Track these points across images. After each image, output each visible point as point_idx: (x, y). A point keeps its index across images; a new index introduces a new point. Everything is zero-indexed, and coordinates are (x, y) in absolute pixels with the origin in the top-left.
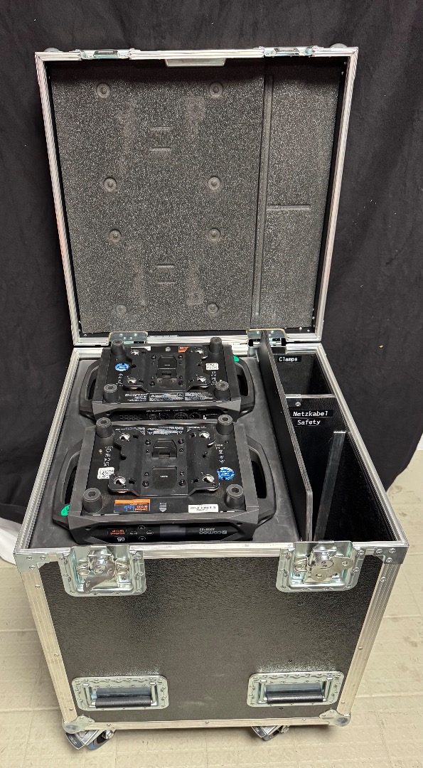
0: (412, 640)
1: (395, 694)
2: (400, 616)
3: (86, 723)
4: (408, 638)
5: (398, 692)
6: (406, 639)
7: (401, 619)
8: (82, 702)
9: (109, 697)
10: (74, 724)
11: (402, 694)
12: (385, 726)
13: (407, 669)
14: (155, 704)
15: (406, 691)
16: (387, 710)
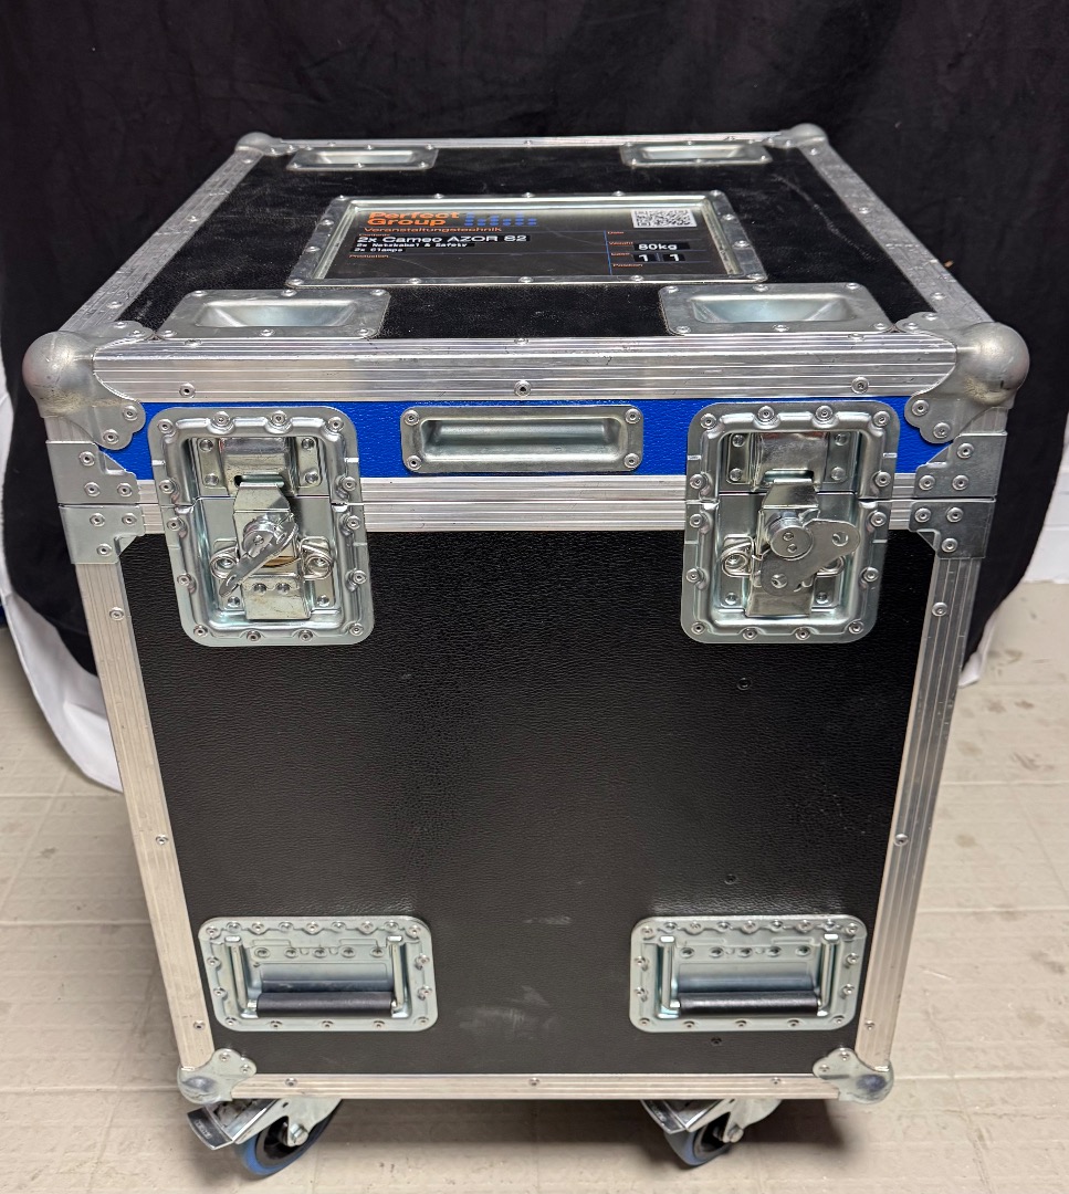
0: (1053, 958)
1: (1012, 1074)
2: (1021, 908)
3: (235, 1076)
4: (1041, 954)
5: (1018, 1069)
6: (1038, 957)
7: (1025, 914)
8: (225, 998)
9: (291, 991)
10: (208, 1075)
11: (1029, 1074)
12: (988, 1143)
13: (1040, 1019)
14: (403, 1014)
15: (1039, 1068)
16: (992, 1108)
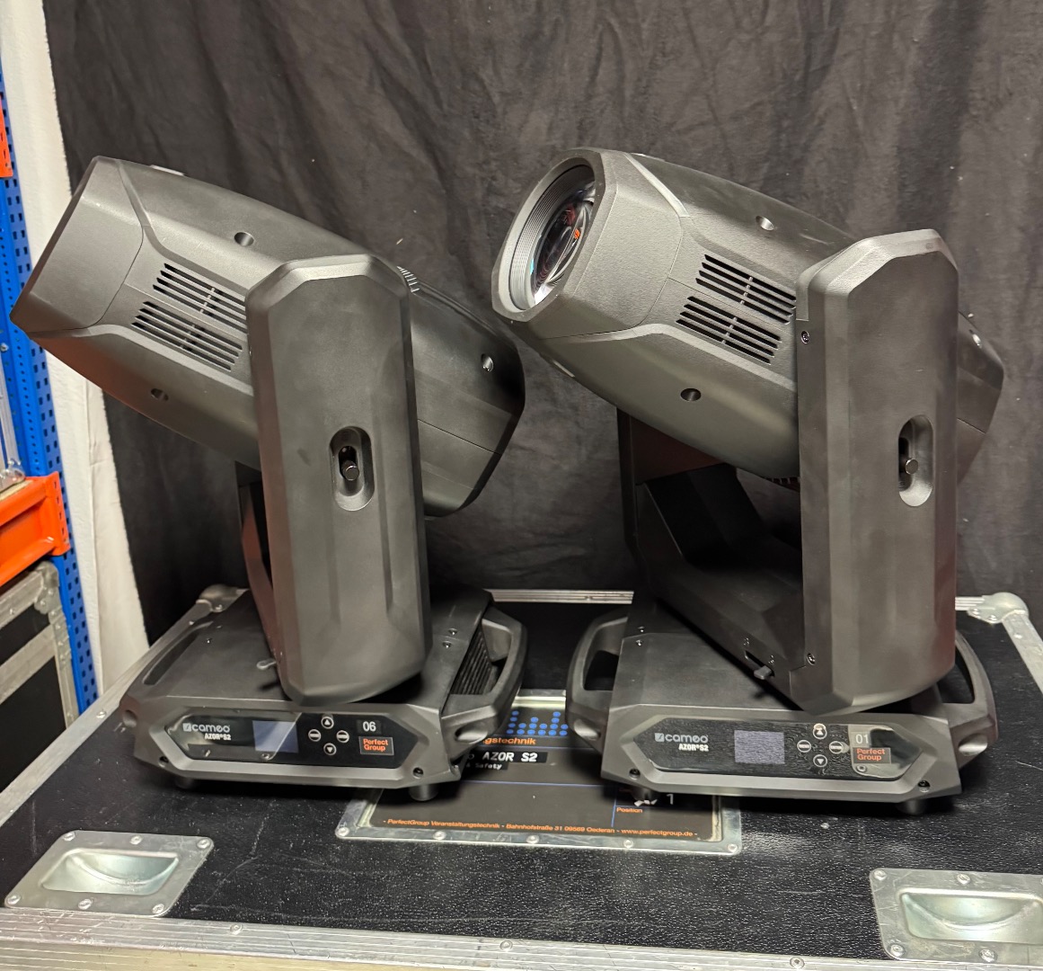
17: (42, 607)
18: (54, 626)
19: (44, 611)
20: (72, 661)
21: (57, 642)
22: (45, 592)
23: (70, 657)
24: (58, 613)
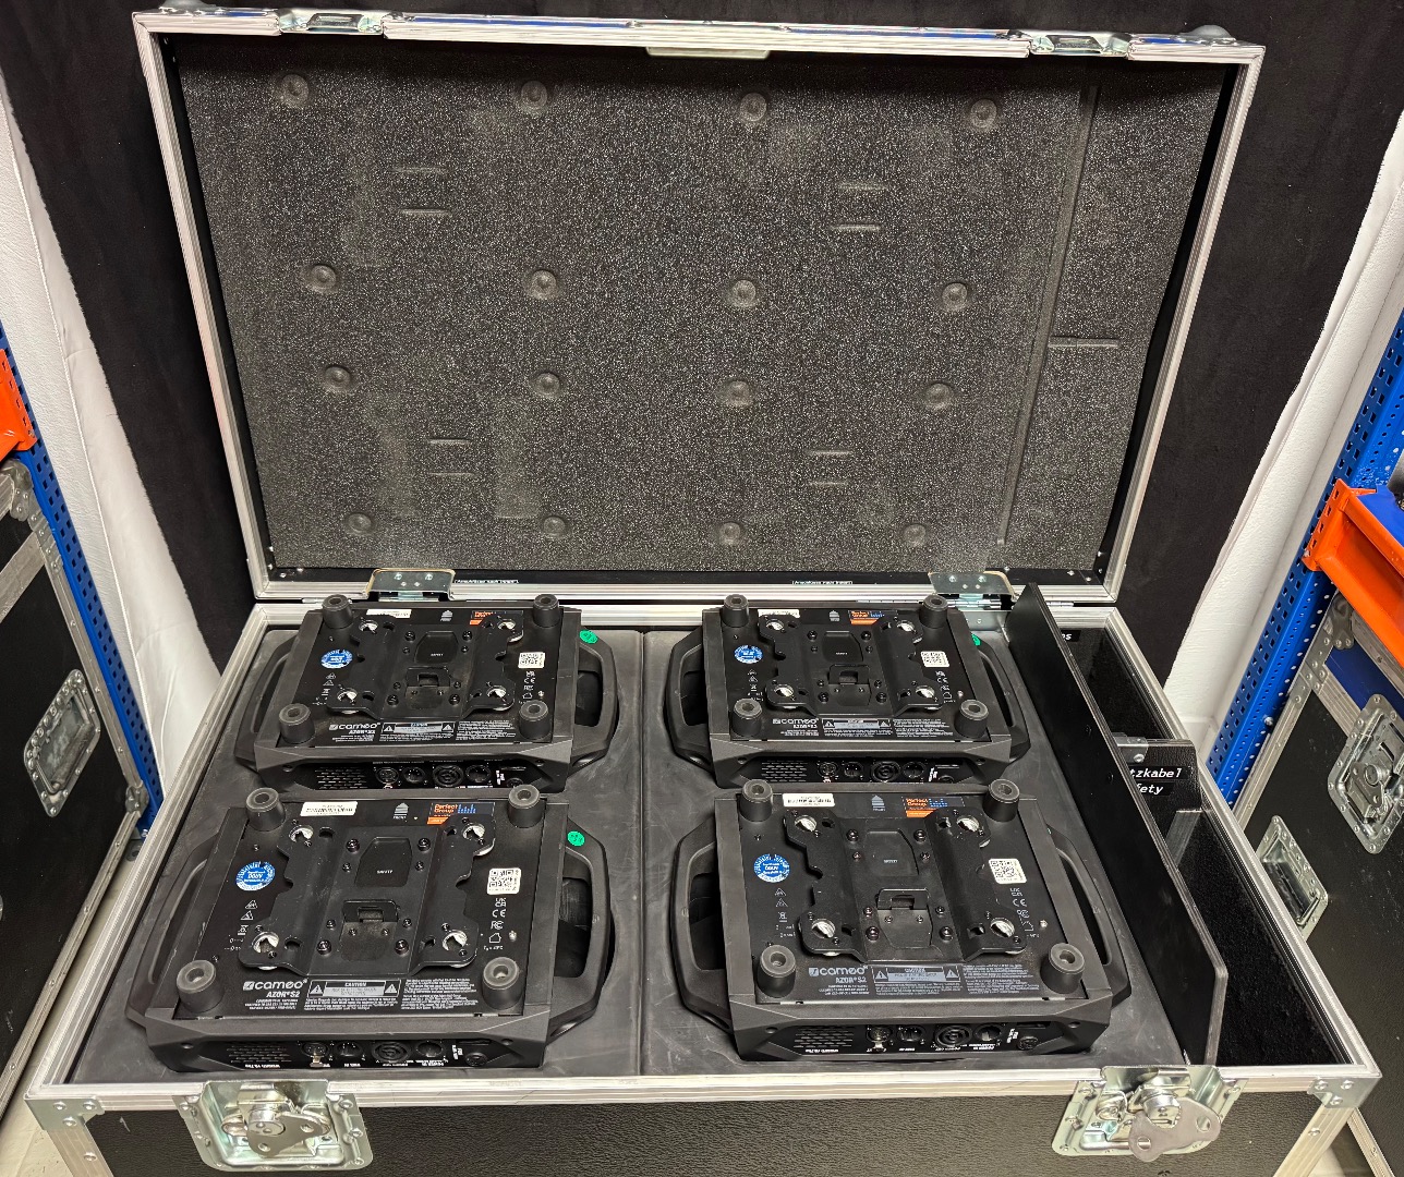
17: (19, 513)
18: (37, 532)
19: (21, 518)
20: (64, 567)
21: (44, 551)
22: (19, 497)
23: (61, 563)
24: (38, 517)
